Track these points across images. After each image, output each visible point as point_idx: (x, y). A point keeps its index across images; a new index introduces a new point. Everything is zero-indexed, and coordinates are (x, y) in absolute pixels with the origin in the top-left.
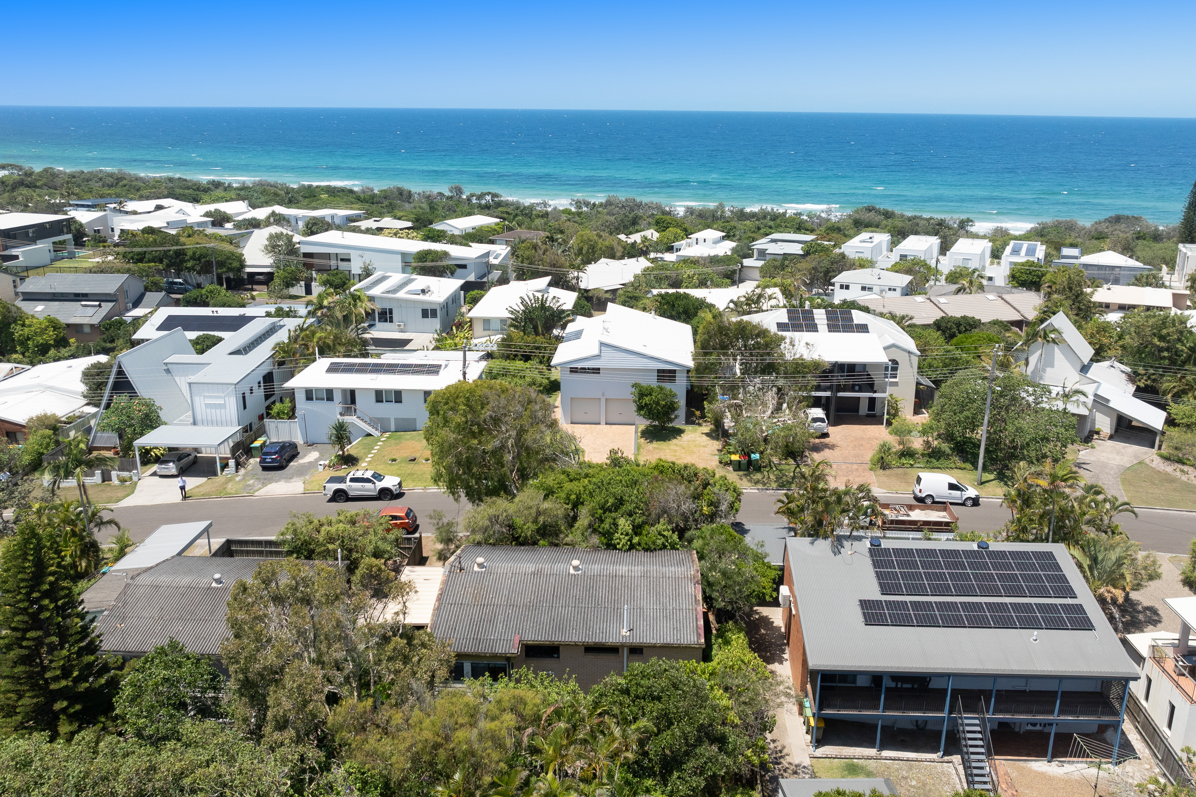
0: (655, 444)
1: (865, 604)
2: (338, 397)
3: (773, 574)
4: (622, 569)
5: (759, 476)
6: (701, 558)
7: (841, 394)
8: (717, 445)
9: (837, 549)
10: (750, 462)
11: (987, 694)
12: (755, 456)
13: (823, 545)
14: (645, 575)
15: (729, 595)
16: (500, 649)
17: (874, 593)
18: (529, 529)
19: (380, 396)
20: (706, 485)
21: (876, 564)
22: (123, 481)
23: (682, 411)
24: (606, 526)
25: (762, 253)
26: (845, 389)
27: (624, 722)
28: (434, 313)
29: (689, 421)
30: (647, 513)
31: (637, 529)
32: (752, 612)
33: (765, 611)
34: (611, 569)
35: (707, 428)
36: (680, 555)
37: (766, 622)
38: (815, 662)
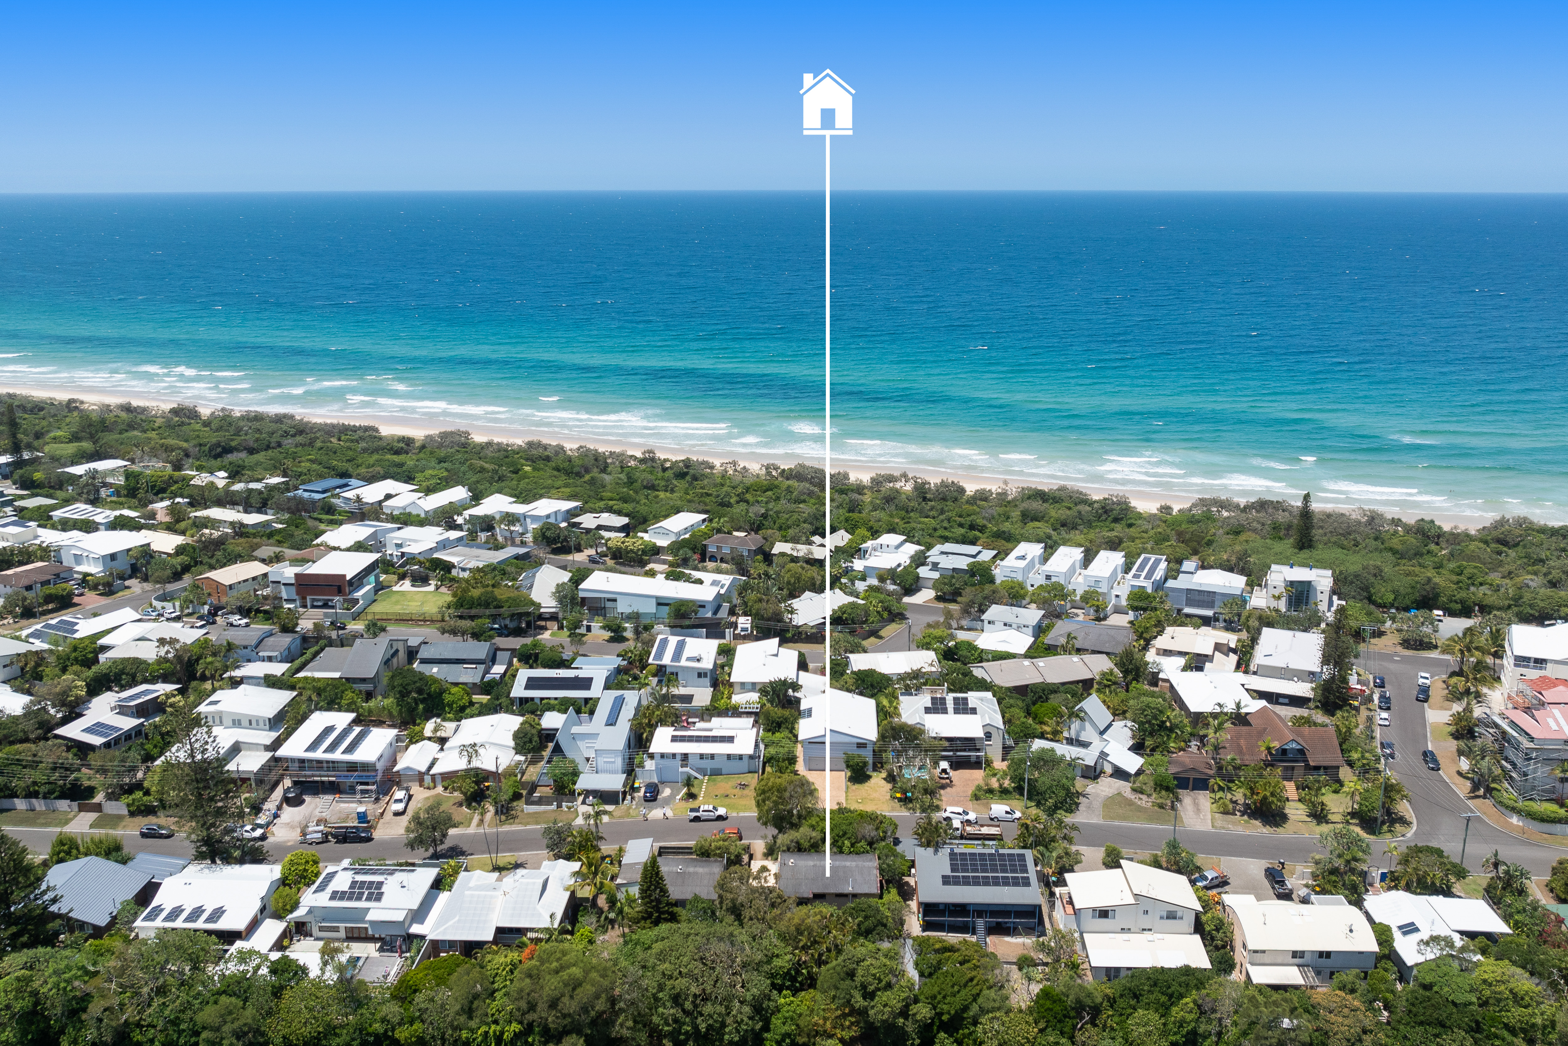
0: (857, 786)
1: (943, 877)
2: (678, 758)
3: (908, 864)
4: (848, 864)
5: (911, 805)
6: (879, 858)
7: (959, 753)
8: (890, 786)
9: (936, 851)
10: (906, 798)
11: (986, 912)
12: (909, 794)
13: (930, 850)
14: (857, 866)
15: (890, 874)
16: (805, 896)
17: (948, 872)
18: (806, 845)
19: (702, 756)
20: (881, 822)
21: (951, 860)
22: (569, 808)
23: (870, 767)
24: (840, 843)
25: (935, 566)
26: (961, 751)
27: (853, 918)
28: (705, 675)
29: (874, 770)
30: (856, 838)
31: (853, 845)
32: (901, 879)
33: (906, 879)
34: (843, 863)
35: (884, 774)
36: (869, 856)
37: (907, 883)
38: (921, 900)
